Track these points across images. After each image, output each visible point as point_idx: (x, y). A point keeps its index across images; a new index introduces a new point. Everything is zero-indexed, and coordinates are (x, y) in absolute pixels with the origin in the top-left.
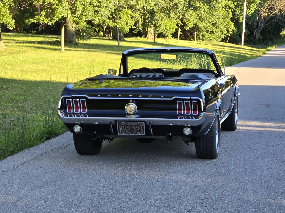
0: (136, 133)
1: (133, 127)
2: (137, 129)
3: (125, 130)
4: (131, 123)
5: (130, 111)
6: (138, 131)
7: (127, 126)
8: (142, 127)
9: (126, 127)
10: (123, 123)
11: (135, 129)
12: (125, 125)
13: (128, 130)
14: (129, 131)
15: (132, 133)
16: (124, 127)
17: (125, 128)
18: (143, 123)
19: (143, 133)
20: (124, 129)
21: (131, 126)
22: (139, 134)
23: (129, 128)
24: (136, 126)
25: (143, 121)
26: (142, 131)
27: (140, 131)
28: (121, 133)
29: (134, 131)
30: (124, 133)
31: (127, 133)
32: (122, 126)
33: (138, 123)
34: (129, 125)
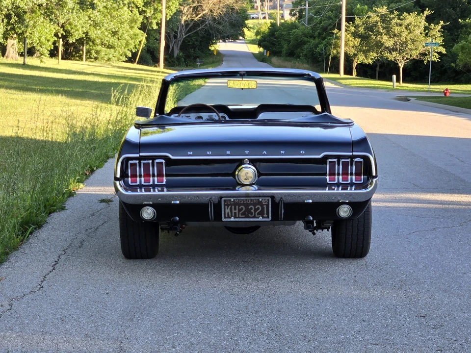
0: (254, 217)
1: (250, 208)
2: (256, 210)
3: (235, 213)
4: (246, 200)
5: (245, 179)
6: (258, 214)
7: (239, 205)
8: (265, 206)
9: (237, 207)
10: (232, 200)
11: (253, 211)
12: (235, 204)
13: (240, 213)
14: (242, 214)
15: (247, 217)
16: (233, 207)
17: (235, 209)
18: (268, 200)
19: (268, 217)
20: (233, 211)
21: (247, 205)
22: (261, 219)
23: (242, 209)
24: (255, 205)
25: (268, 197)
26: (265, 212)
27: (261, 214)
28: (229, 217)
29: (251, 213)
30: (233, 217)
31: (239, 217)
32: (231, 205)
33: (259, 200)
34: (243, 204)
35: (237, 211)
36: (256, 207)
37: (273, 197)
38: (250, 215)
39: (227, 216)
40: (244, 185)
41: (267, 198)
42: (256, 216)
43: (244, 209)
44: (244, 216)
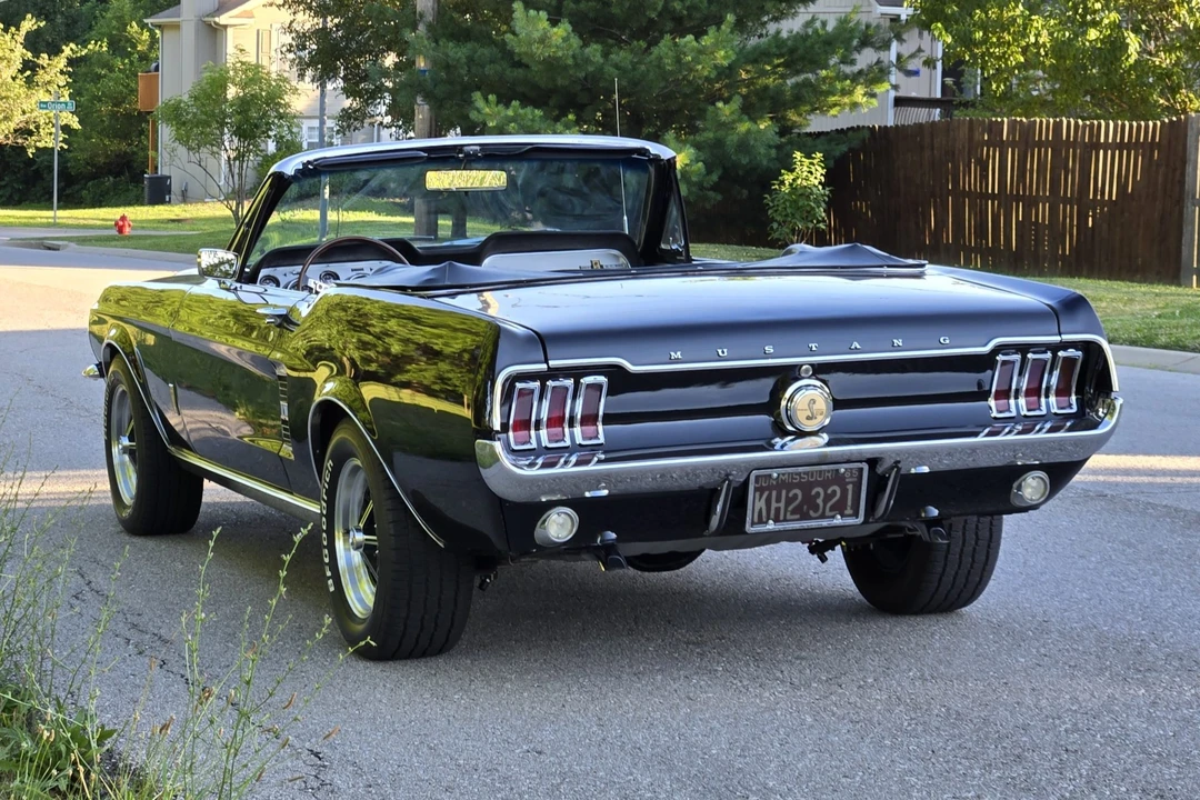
0: (823, 516)
1: (813, 493)
2: (827, 498)
3: (778, 510)
4: (806, 473)
5: (808, 418)
6: (832, 509)
7: (789, 486)
8: (850, 487)
9: (784, 492)
10: (775, 475)
11: (820, 501)
12: (782, 485)
13: (790, 508)
14: (793, 513)
15: (806, 517)
16: (774, 493)
17: (778, 500)
18: (861, 470)
19: (856, 515)
20: (774, 505)
21: (806, 487)
22: (838, 521)
23: (796, 496)
24: (825, 484)
25: (861, 462)
26: (849, 503)
27: (839, 509)
28: (761, 522)
29: (816, 508)
30: (771, 522)
31: (785, 520)
32: (770, 488)
33: (837, 470)
34: (799, 485)
35: (782, 505)
36: (829, 491)
37: (873, 462)
38: (812, 513)
39: (756, 520)
40: (801, 434)
41: (859, 465)
42: (828, 513)
43: (800, 497)
44: (798, 516)
